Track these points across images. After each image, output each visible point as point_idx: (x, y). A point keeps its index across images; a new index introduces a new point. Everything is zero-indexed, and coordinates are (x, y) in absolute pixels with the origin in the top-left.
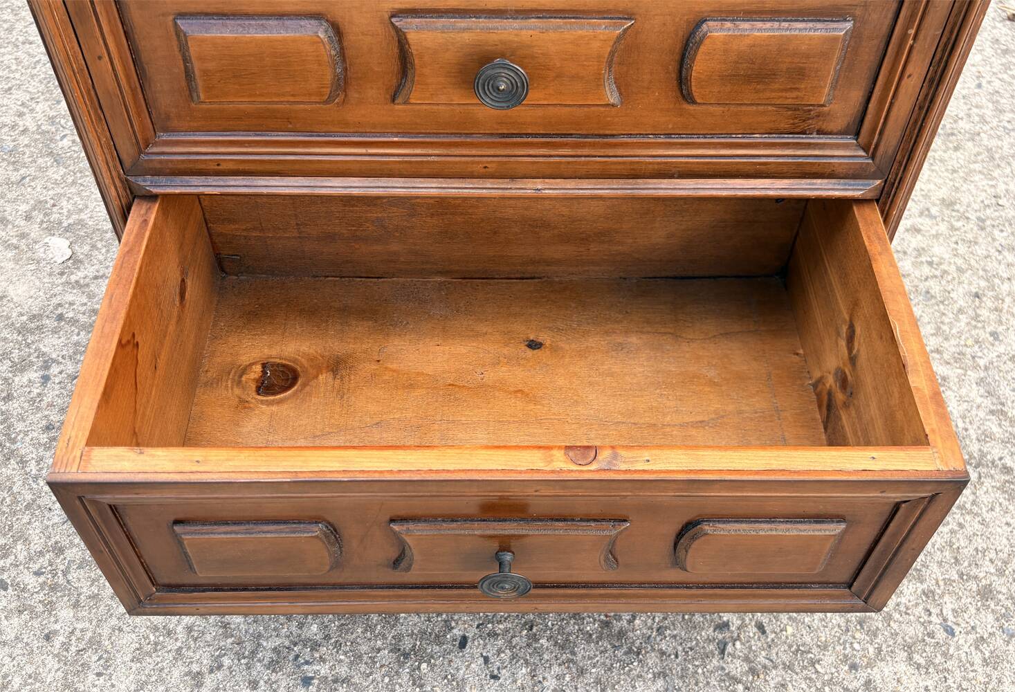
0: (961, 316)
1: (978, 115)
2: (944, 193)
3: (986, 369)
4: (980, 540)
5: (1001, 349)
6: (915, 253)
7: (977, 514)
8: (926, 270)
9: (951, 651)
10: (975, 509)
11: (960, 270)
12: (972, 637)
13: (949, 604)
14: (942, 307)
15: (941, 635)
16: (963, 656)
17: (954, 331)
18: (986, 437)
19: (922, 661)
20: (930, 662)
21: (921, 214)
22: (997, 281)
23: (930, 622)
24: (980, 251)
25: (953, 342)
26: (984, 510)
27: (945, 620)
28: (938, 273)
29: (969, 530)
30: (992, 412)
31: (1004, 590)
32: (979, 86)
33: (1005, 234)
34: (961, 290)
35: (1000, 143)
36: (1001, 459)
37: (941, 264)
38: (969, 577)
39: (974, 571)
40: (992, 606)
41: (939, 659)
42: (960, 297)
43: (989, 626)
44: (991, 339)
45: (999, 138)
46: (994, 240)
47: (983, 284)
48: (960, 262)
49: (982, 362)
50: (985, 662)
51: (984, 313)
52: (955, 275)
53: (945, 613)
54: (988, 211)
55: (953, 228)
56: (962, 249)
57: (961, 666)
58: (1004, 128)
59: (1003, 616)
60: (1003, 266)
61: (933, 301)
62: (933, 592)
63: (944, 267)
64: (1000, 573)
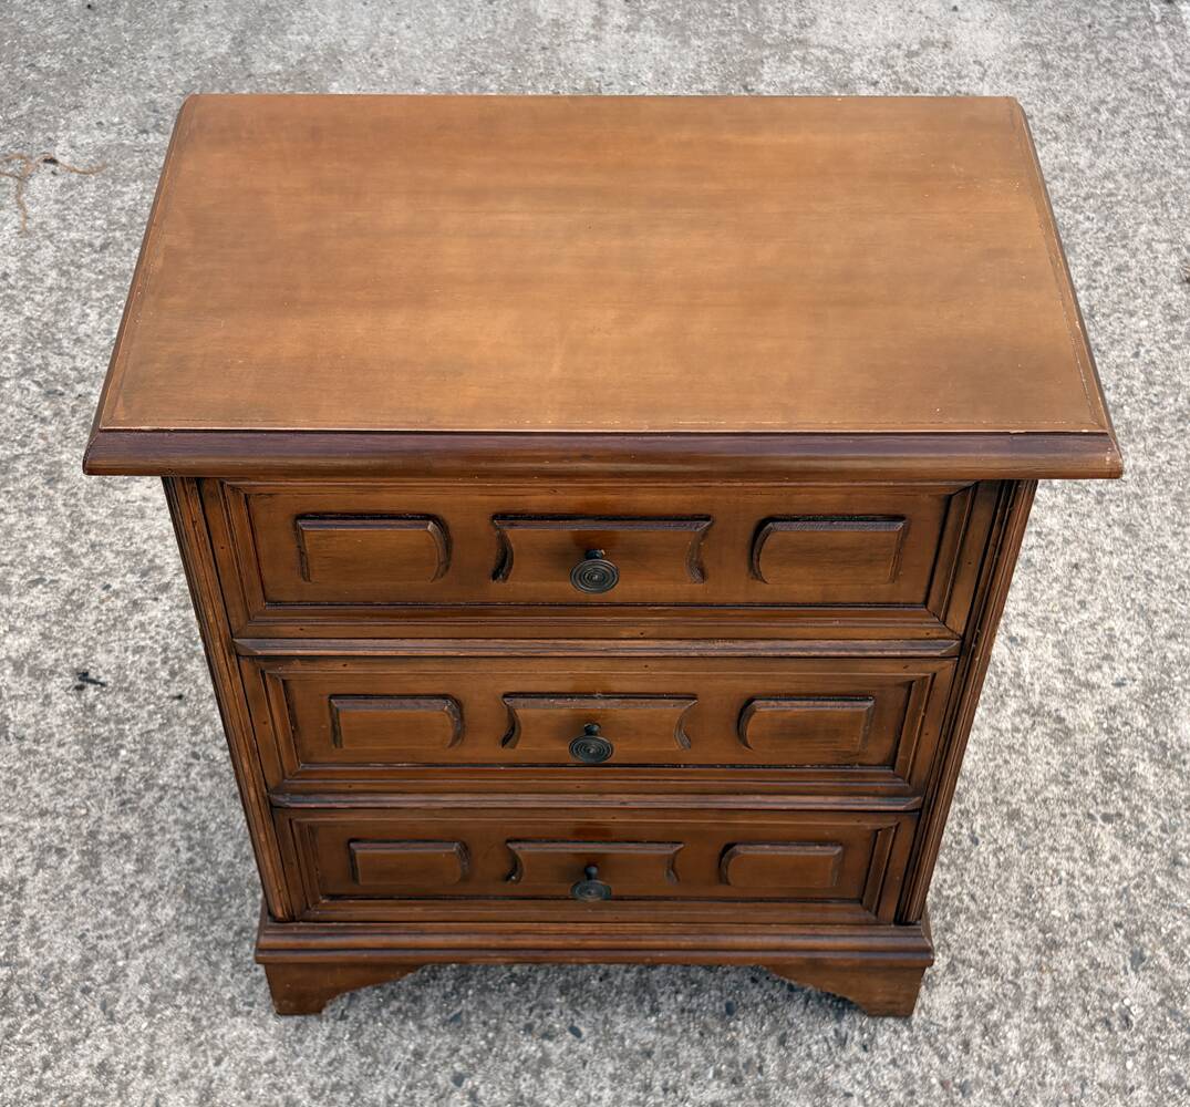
0: (1054, 585)
1: (1127, 386)
3: (1066, 632)
4: (1019, 774)
5: (1086, 617)
7: (1023, 754)
9: (972, 855)
10: (1023, 749)
11: (1067, 542)
12: (991, 847)
13: (979, 821)
14: (1039, 575)
15: (967, 843)
16: (981, 860)
17: (1044, 598)
18: (1049, 691)
19: (946, 861)
20: (953, 862)
22: (1099, 554)
23: (960, 833)
24: (1091, 524)
25: (1041, 607)
26: (1030, 750)
27: (973, 832)
28: (1043, 543)
29: (1013, 766)
30: (1061, 671)
31: (1030, 813)
32: (1136, 355)
33: (1120, 509)
34: (1061, 560)
36: (1057, 710)
37: (1049, 534)
38: (1002, 802)
39: (1009, 798)
40: (1017, 824)
41: (961, 860)
42: (1058, 566)
43: (1009, 840)
44: (1078, 607)
45: (1142, 412)
46: (1108, 514)
47: (1085, 555)
48: (1068, 533)
49: (1063, 627)
50: (999, 865)
51: (1078, 583)
52: (1060, 546)
53: (974, 828)
56: (1074, 521)
57: (979, 866)
58: (1150, 401)
59: (1024, 833)
60: (1109, 540)
61: (1032, 569)
62: (968, 812)
63: (1052, 538)
64: (1031, 800)
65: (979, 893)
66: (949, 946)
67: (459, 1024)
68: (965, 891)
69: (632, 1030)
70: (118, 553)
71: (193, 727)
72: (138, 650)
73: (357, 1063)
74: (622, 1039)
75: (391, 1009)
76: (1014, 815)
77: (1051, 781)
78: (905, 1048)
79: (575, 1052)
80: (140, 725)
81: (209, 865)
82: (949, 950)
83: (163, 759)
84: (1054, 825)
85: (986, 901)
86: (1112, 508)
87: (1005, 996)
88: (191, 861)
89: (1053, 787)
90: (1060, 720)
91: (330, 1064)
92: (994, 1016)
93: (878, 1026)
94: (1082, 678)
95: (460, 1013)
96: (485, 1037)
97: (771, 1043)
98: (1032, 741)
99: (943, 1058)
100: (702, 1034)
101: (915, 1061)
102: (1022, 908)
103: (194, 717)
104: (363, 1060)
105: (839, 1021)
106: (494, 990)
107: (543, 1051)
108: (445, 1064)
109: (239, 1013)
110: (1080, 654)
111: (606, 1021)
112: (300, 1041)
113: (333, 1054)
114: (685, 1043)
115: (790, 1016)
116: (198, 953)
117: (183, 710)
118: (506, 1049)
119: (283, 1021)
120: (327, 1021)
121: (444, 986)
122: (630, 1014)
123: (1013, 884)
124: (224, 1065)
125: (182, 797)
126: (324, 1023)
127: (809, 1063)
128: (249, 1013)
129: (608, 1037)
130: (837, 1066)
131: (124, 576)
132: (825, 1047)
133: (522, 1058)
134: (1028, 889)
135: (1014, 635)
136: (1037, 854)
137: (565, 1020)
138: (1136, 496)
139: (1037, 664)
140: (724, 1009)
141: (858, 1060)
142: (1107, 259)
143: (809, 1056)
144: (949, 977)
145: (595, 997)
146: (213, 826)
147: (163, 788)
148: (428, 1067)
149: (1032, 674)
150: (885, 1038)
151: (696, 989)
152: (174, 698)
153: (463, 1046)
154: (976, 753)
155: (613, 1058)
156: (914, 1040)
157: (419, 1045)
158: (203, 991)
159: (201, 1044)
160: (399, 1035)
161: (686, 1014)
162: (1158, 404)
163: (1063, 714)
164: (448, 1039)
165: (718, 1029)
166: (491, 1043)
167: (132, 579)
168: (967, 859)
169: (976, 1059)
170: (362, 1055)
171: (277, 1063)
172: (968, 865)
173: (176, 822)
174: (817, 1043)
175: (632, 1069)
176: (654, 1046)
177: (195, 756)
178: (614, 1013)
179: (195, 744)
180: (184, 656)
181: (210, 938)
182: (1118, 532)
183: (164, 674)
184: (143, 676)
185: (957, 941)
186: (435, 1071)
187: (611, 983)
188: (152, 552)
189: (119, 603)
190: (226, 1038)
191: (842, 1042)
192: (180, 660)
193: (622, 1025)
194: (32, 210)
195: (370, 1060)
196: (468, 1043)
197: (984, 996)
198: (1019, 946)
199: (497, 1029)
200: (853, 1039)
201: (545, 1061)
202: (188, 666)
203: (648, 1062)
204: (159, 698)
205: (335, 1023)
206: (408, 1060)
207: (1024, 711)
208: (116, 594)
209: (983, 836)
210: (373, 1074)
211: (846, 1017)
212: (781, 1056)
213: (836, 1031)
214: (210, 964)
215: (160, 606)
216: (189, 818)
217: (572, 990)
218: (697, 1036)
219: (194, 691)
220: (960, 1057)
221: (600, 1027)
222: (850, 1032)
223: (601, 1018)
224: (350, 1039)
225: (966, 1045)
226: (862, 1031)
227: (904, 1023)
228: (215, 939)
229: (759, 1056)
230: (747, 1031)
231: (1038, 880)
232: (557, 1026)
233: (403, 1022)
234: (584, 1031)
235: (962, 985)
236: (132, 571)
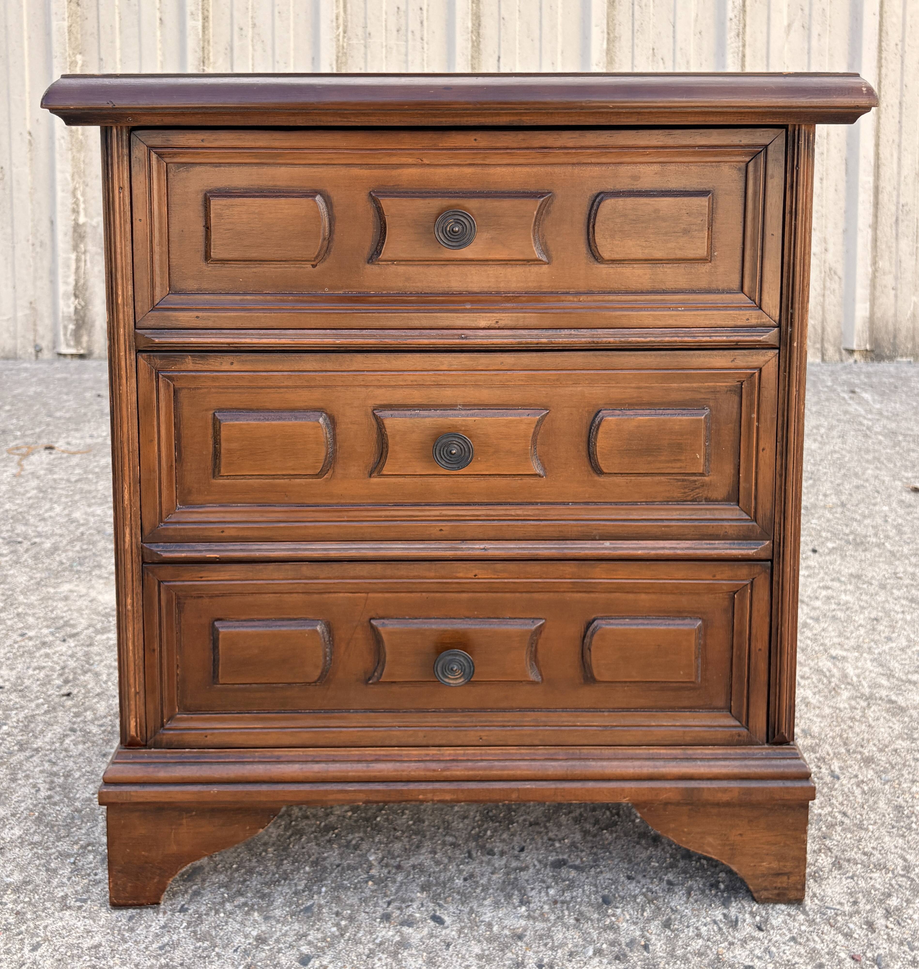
0: (860, 628)
1: (884, 535)
2: (852, 570)
3: (880, 654)
4: (865, 734)
5: (894, 645)
6: (824, 599)
7: (865, 722)
8: (833, 606)
9: (836, 786)
10: (864, 719)
11: (863, 607)
12: (853, 781)
13: (837, 764)
15: (828, 779)
16: (846, 789)
17: (854, 635)
18: (876, 685)
21: (832, 580)
22: (892, 613)
23: (820, 773)
24: (880, 598)
25: (852, 640)
26: (871, 719)
27: (833, 772)
28: (844, 607)
29: (858, 729)
30: (883, 674)
31: (884, 759)
32: (886, 521)
34: (862, 616)
35: (900, 549)
36: (887, 696)
37: (847, 604)
38: (855, 752)
39: (860, 749)
40: (873, 765)
41: (826, 791)
42: (861, 619)
43: (869, 776)
44: (885, 640)
45: (900, 546)
46: (892, 594)
47: (880, 614)
48: (862, 604)
49: (876, 651)
50: (864, 792)
51: (880, 627)
52: (858, 610)
53: (832, 767)
54: (888, 581)
55: (858, 588)
56: (865, 597)
57: (843, 793)
58: (905, 541)
59: (882, 771)
60: (898, 606)
62: (824, 759)
63: (851, 605)
64: (881, 750)
65: (850, 812)
66: (830, 849)
67: (310, 914)
68: (835, 810)
69: (501, 919)
70: (39, 618)
71: (75, 713)
72: (40, 668)
73: (192, 947)
74: (490, 925)
75: (236, 903)
76: (868, 761)
77: (897, 738)
78: (803, 928)
79: (436, 937)
80: (26, 711)
81: (66, 800)
82: (832, 852)
83: (42, 732)
84: (910, 766)
85: (858, 816)
86: (895, 591)
87: (900, 886)
88: (49, 797)
89: (900, 741)
90: (891, 701)
91: (161, 948)
92: (894, 902)
93: (770, 911)
94: (904, 678)
95: (312, 905)
96: (337, 925)
97: (654, 927)
98: (870, 713)
99: (848, 936)
100: (577, 920)
101: (817, 939)
102: (897, 822)
103: (78, 707)
104: (198, 945)
105: (726, 907)
106: (350, 888)
107: (402, 935)
108: (291, 946)
109: (70, 908)
110: (897, 665)
111: (472, 911)
112: (132, 930)
113: (166, 939)
114: (559, 928)
115: (672, 904)
116: (37, 862)
117: (69, 703)
118: (360, 935)
119: (116, 914)
120: (165, 913)
121: (296, 885)
122: (497, 905)
123: (882, 804)
124: (40, 951)
125: (53, 755)
126: (161, 915)
127: (700, 942)
128: (80, 908)
129: (474, 925)
130: (731, 944)
131: (40, 629)
132: (715, 928)
133: (378, 941)
134: (899, 808)
135: (834, 655)
136: (900, 784)
137: (427, 911)
138: (912, 585)
139: (860, 671)
140: (600, 900)
141: (753, 938)
142: (846, 483)
143: (699, 936)
144: (835, 873)
145: (458, 893)
146: (77, 775)
147: (37, 750)
148: (270, 950)
149: (858, 676)
150: (780, 920)
151: (569, 886)
152: (63, 695)
153: (311, 932)
154: (821, 722)
155: (479, 941)
156: (812, 922)
157: (262, 932)
158: (34, 891)
159: (19, 934)
160: (242, 923)
161: (559, 905)
162: (912, 542)
163: (894, 698)
164: (296, 926)
165: (596, 916)
166: (343, 931)
167: (45, 631)
168: (831, 789)
169: (885, 937)
170: (199, 940)
171: (101, 949)
172: (834, 793)
173: (41, 772)
174: (705, 925)
175: (502, 950)
176: (525, 930)
177: (73, 730)
178: (481, 905)
179: (74, 723)
180: (79, 671)
181: (53, 850)
182: (904, 602)
183: (58, 682)
184: (38, 683)
185: (837, 845)
186: (279, 952)
187: (477, 882)
188: (69, 617)
189: (31, 643)
190: (49, 928)
191: (734, 924)
192: (75, 673)
193: (489, 915)
194: (27, 467)
195: (206, 944)
196: (318, 930)
197: (878, 886)
198: (903, 849)
199: (351, 919)
200: (744, 921)
201: (404, 944)
202: (82, 677)
203: (520, 943)
204: (49, 696)
205: (173, 915)
206: (250, 944)
207: (856, 697)
208: (30, 639)
209: (843, 774)
210: (208, 956)
211: (734, 904)
212: (667, 936)
213: (725, 915)
214: (47, 870)
215: (66, 645)
216: (55, 769)
217: (434, 888)
218: (572, 921)
219: (83, 691)
220: (867, 935)
221: (465, 917)
222: (740, 916)
223: (467, 910)
224: (187, 927)
225: (871, 926)
226: (753, 914)
227: (798, 909)
228: (58, 851)
229: (643, 936)
230: (628, 917)
231: (907, 802)
232: (417, 915)
233: (247, 913)
234: (448, 920)
235: (852, 878)
236: (48, 627)
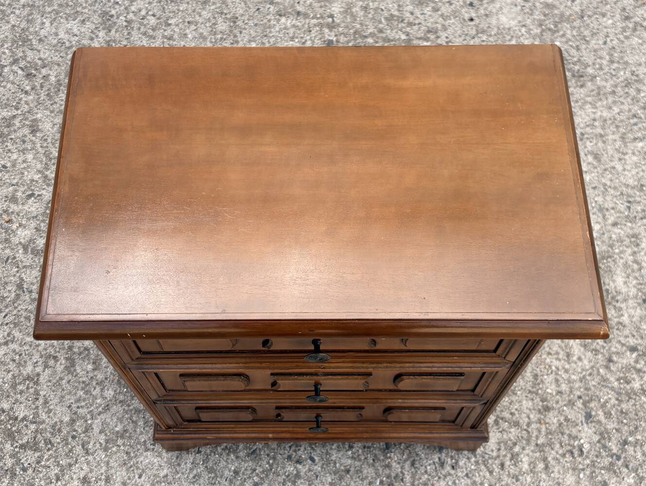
67: (255, 456)
69: (340, 458)
73: (207, 477)
74: (335, 463)
75: (222, 447)
78: (473, 467)
79: (312, 471)
82: (496, 412)
87: (522, 437)
91: (194, 477)
92: (517, 449)
93: (460, 456)
95: (256, 449)
96: (268, 463)
97: (407, 465)
99: (491, 473)
100: (374, 460)
101: (477, 475)
102: (532, 388)
104: (210, 475)
105: (441, 453)
107: (297, 470)
108: (250, 477)
109: (149, 449)
111: (327, 453)
112: (179, 465)
113: (195, 472)
114: (366, 466)
115: (417, 450)
116: (126, 416)
118: (279, 469)
119: (170, 454)
120: (192, 454)
122: (339, 449)
123: (528, 373)
124: (143, 478)
126: (190, 455)
127: (426, 476)
128: (153, 449)
129: (328, 462)
130: (439, 478)
132: (434, 467)
133: (287, 474)
134: (536, 376)
137: (307, 453)
140: (385, 446)
141: (450, 474)
143: (426, 472)
144: (495, 427)
148: (241, 480)
150: (463, 462)
153: (258, 468)
155: (330, 474)
156: (477, 463)
157: (236, 467)
158: (130, 437)
159: (131, 467)
160: (226, 461)
161: (366, 450)
164: (250, 464)
165: (382, 458)
166: (271, 466)
169: (507, 473)
170: (209, 473)
171: (169, 477)
174: (430, 465)
175: (340, 480)
176: (350, 467)
178: (331, 449)
181: (132, 407)
186: (245, 481)
190: (143, 463)
191: (442, 464)
193: (335, 455)
195: (213, 475)
196: (260, 466)
197: (512, 438)
198: (530, 410)
199: (274, 458)
200: (447, 463)
201: (298, 476)
203: (348, 476)
205: (195, 455)
206: (232, 476)
210: (215, 483)
211: (444, 451)
212: (412, 472)
213: (439, 459)
214: (133, 422)
218: (371, 461)
220: (499, 472)
221: (324, 456)
222: (446, 459)
223: (324, 451)
224: (203, 464)
225: (502, 465)
226: (452, 458)
227: (472, 453)
228: (134, 408)
229: (402, 472)
230: (396, 459)
231: (541, 371)
232: (303, 456)
233: (228, 455)
234: (316, 458)
235: (501, 432)
